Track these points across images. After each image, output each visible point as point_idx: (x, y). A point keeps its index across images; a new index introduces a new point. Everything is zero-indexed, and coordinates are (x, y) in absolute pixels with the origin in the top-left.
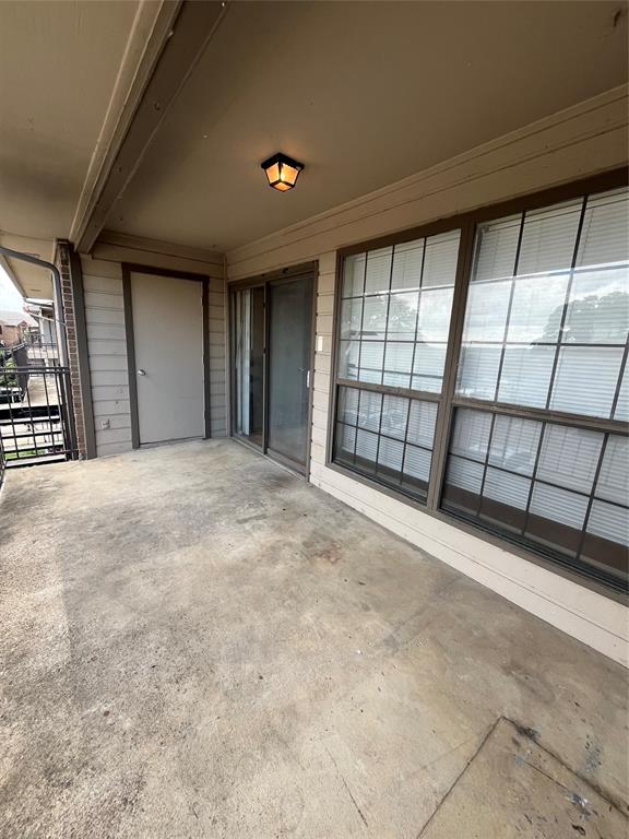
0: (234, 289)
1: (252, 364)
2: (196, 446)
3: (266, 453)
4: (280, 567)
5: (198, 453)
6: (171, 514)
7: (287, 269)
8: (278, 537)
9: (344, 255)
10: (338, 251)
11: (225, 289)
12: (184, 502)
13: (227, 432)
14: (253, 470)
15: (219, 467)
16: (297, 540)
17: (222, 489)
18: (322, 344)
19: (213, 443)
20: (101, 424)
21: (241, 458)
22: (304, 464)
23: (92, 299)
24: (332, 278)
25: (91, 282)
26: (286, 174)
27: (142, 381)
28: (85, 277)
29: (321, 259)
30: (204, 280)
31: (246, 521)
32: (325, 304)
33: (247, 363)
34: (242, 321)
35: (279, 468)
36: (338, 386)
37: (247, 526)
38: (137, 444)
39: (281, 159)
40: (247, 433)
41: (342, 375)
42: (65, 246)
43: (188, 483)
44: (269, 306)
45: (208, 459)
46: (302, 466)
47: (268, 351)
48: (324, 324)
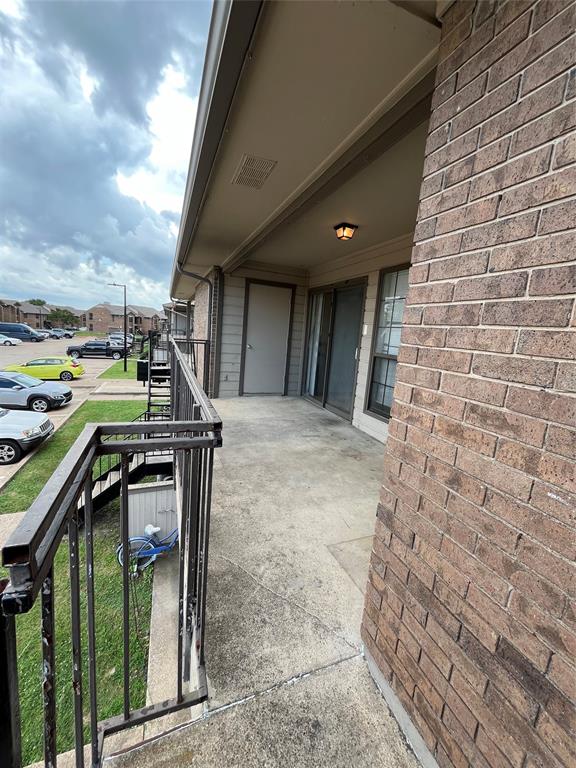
0: (312, 293)
1: (320, 344)
2: (277, 398)
3: (324, 406)
4: (326, 456)
5: (278, 402)
6: (263, 428)
7: (347, 281)
8: (325, 445)
9: (384, 273)
10: (381, 271)
11: (306, 294)
12: (271, 423)
13: (299, 393)
14: (315, 415)
15: (292, 411)
16: (337, 448)
17: (293, 421)
18: (367, 330)
19: (288, 398)
20: (223, 378)
21: (306, 408)
22: (349, 413)
23: (227, 300)
24: (376, 287)
25: (228, 290)
26: (347, 233)
27: (249, 352)
28: (225, 287)
29: (370, 275)
30: (293, 287)
31: (306, 436)
32: (370, 304)
33: (317, 344)
34: (316, 315)
35: (332, 415)
36: (375, 358)
37: (308, 439)
38: (241, 393)
39: (344, 225)
40: (312, 394)
41: (378, 351)
42: (218, 270)
43: (272, 415)
44: (335, 305)
45: (284, 406)
46: (348, 415)
47: (332, 335)
48: (369, 317)
